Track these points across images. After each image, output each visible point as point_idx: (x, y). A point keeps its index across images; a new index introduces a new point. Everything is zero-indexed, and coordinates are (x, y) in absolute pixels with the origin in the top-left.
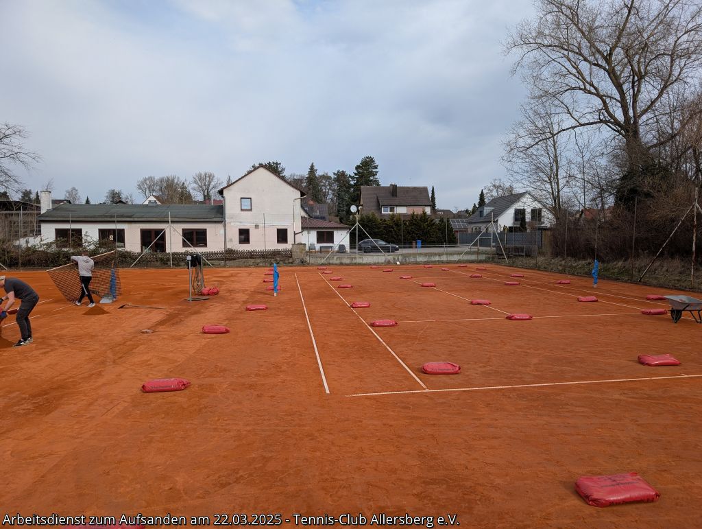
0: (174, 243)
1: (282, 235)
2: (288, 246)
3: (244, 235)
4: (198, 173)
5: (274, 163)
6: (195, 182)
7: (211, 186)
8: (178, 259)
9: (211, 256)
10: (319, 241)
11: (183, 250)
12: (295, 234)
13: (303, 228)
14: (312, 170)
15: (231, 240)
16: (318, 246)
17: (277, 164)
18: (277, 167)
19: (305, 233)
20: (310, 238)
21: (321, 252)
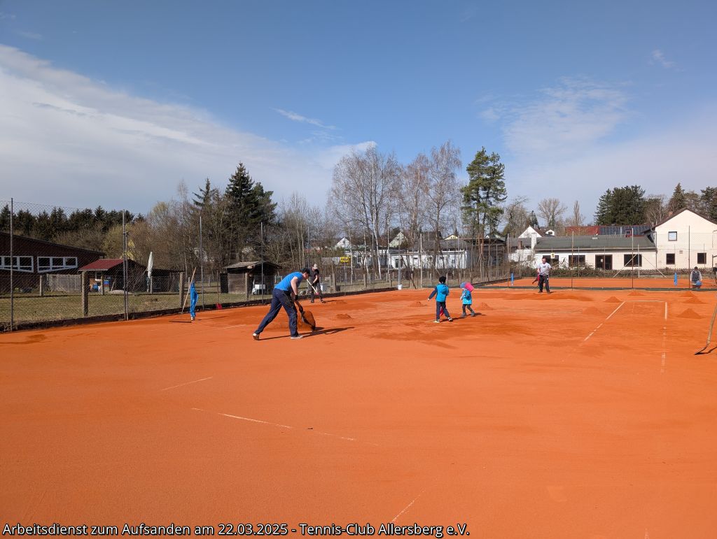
1: (702, 258)
2: (706, 266)
11: (625, 268)
12: (713, 257)
15: (660, 262)
18: (636, 191)
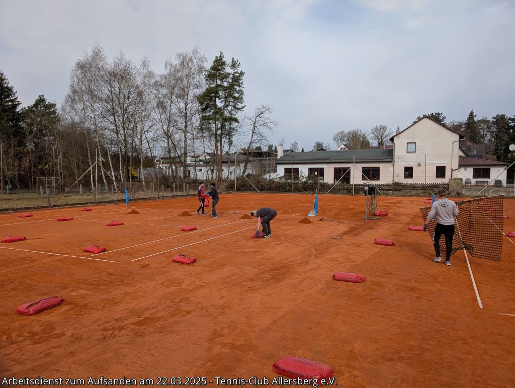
0: (356, 177)
1: (441, 172)
2: (445, 180)
3: (409, 172)
4: (375, 126)
5: (436, 114)
6: (373, 133)
7: (384, 135)
8: (359, 189)
9: (383, 187)
10: (475, 176)
11: (362, 182)
12: (452, 170)
13: (460, 166)
14: (471, 116)
15: (398, 175)
16: (474, 181)
17: (439, 114)
18: (438, 116)
19: (462, 169)
20: (467, 174)
21: (476, 185)
